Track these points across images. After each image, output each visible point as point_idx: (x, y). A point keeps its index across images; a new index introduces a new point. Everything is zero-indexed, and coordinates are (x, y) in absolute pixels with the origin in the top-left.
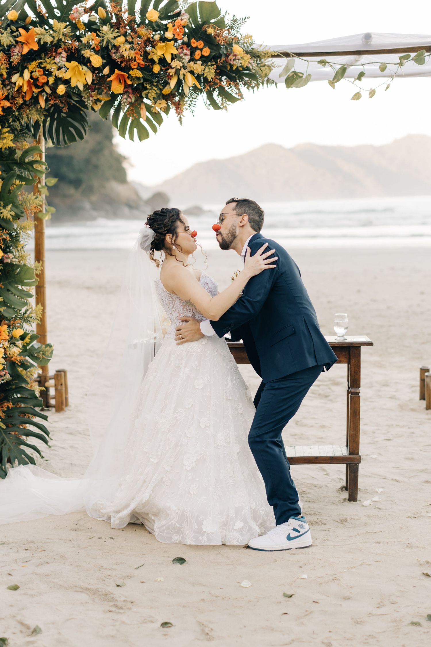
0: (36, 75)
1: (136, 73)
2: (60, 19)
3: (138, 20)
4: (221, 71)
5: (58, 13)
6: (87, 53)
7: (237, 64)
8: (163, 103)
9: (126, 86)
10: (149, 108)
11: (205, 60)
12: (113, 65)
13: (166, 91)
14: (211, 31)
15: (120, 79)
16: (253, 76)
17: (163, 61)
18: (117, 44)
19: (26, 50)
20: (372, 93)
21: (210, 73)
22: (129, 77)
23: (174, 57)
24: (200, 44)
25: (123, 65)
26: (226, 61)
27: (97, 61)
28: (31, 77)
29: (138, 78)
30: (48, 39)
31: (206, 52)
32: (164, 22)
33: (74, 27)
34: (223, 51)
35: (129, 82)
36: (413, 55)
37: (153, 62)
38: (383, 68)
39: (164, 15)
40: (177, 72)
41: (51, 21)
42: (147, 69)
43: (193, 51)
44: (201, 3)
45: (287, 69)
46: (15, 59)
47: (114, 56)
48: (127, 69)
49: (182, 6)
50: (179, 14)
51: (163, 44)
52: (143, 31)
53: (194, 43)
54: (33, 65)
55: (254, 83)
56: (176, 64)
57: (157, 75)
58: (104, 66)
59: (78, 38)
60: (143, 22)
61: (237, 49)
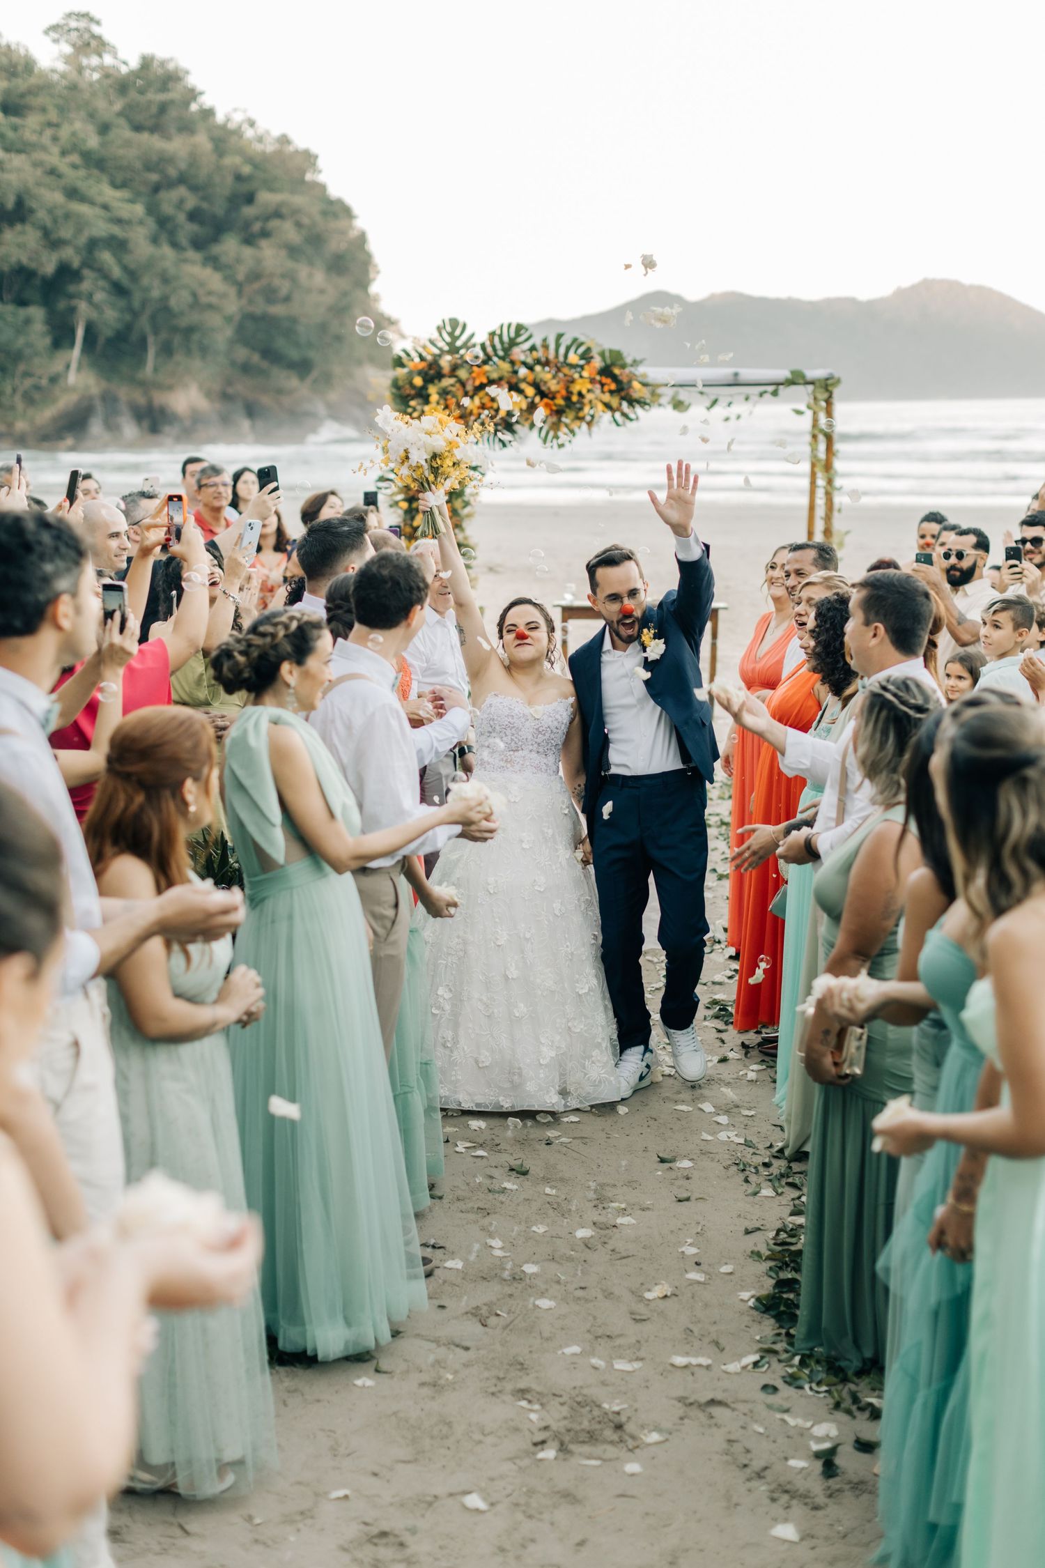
0: (486, 400)
1: (560, 401)
2: (502, 358)
3: (561, 359)
4: (623, 398)
5: (501, 353)
6: (523, 386)
7: (636, 395)
8: (578, 422)
9: (551, 410)
10: (567, 426)
11: (611, 392)
12: (542, 394)
13: (581, 414)
14: (617, 371)
15: (547, 405)
16: (648, 404)
17: (580, 395)
18: (545, 380)
19: (477, 383)
20: (739, 417)
21: (614, 402)
22: (555, 405)
23: (589, 391)
24: (608, 381)
25: (550, 396)
26: (628, 394)
27: (530, 391)
28: (481, 403)
29: (560, 405)
30: (495, 376)
31: (613, 387)
32: (582, 362)
33: (512, 363)
34: (626, 387)
35: (554, 408)
36: (771, 388)
37: (571, 393)
38: (747, 399)
39: (582, 357)
40: (590, 402)
41: (495, 359)
42: (568, 399)
43: (602, 385)
44: (611, 351)
45: (673, 398)
46: (469, 388)
47: (544, 388)
48: (553, 398)
49: (595, 353)
50: (592, 358)
51: (580, 381)
52: (566, 370)
53: (605, 380)
54: (482, 394)
55: (647, 407)
56: (589, 396)
57: (574, 403)
58: (536, 395)
59: (516, 372)
60: (565, 362)
61: (636, 385)
